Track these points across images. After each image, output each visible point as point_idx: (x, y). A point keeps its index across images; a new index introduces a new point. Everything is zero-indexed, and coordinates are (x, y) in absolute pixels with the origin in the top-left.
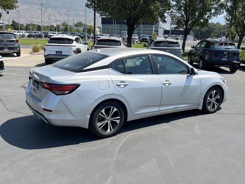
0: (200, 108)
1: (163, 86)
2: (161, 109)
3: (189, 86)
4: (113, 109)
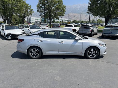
0: (83, 55)
1: (59, 43)
2: (59, 53)
3: (74, 45)
4: (36, 49)
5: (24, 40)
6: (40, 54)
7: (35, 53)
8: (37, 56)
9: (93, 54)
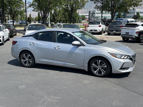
4: (28, 55)
5: (17, 42)
6: (32, 61)
7: (27, 59)
8: (29, 64)
9: (99, 70)
